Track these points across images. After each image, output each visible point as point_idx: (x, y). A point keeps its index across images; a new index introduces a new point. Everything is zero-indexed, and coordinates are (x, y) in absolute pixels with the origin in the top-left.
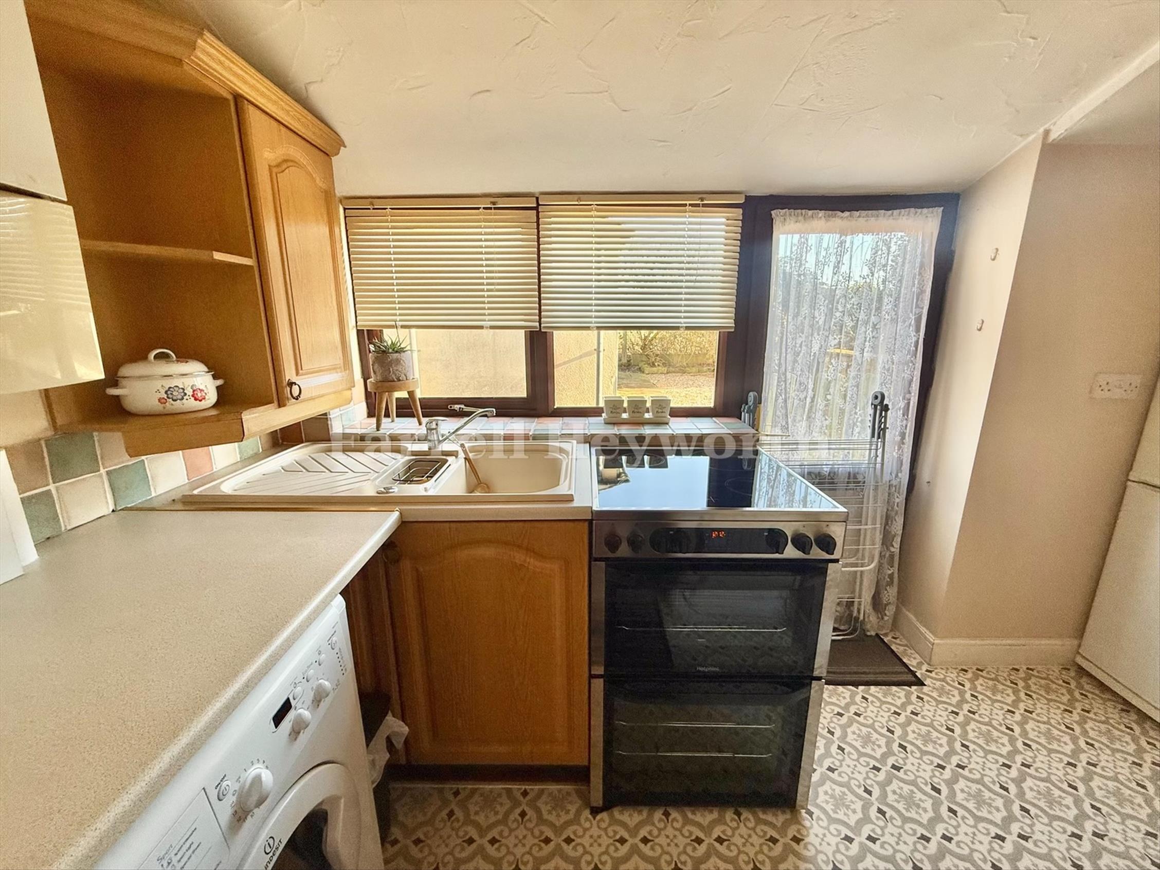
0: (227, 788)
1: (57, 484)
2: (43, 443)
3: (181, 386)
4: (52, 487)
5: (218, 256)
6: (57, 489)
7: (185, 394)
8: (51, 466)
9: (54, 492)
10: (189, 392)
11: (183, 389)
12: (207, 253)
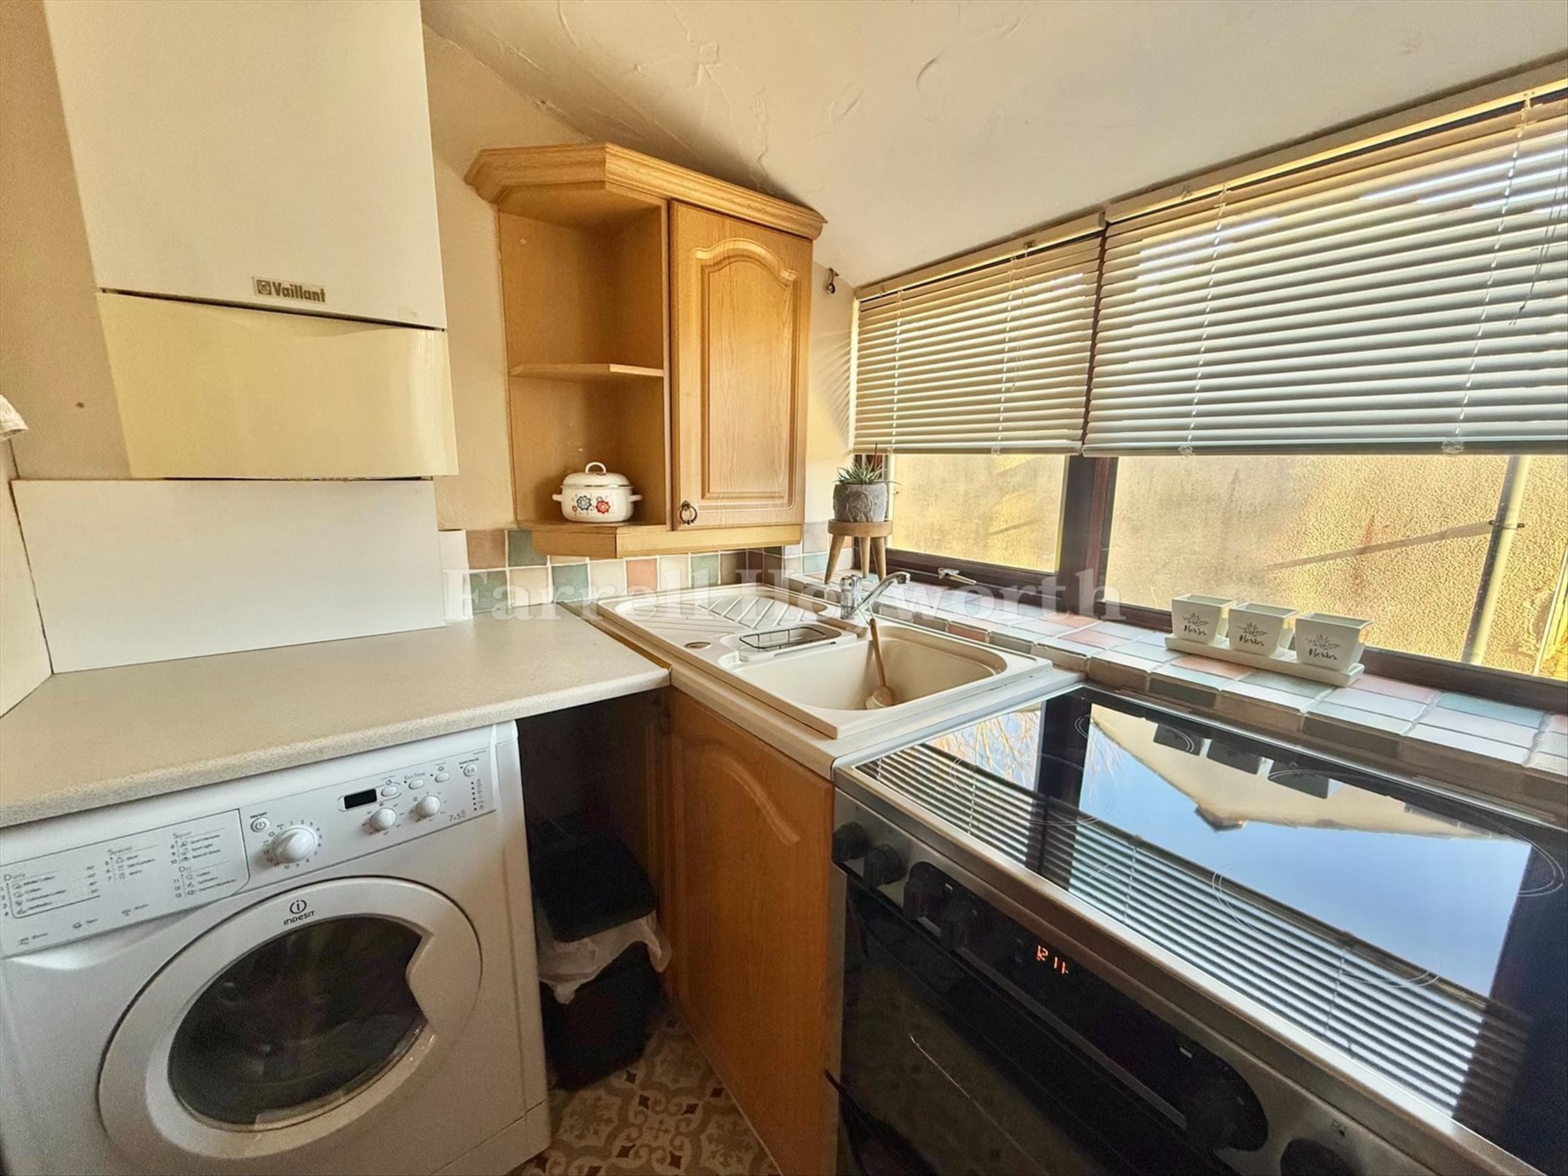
0: (263, 825)
1: (512, 568)
2: (506, 532)
3: (588, 497)
4: (507, 569)
5: (615, 368)
6: (511, 571)
7: (591, 505)
8: (509, 553)
9: (508, 573)
10: (594, 503)
11: (590, 500)
12: (605, 366)
